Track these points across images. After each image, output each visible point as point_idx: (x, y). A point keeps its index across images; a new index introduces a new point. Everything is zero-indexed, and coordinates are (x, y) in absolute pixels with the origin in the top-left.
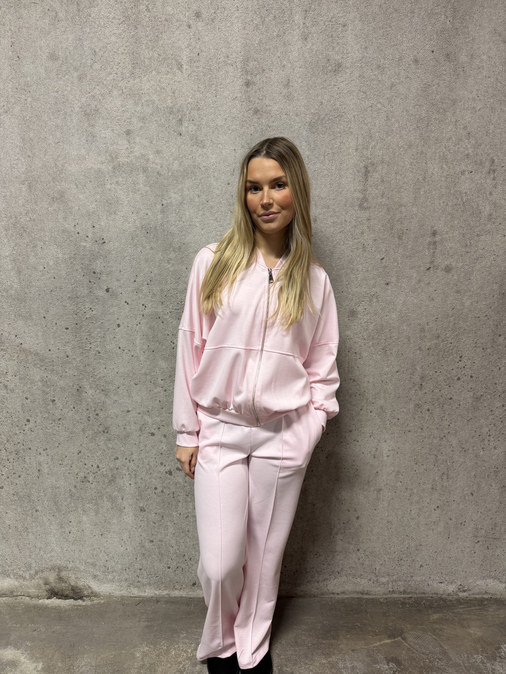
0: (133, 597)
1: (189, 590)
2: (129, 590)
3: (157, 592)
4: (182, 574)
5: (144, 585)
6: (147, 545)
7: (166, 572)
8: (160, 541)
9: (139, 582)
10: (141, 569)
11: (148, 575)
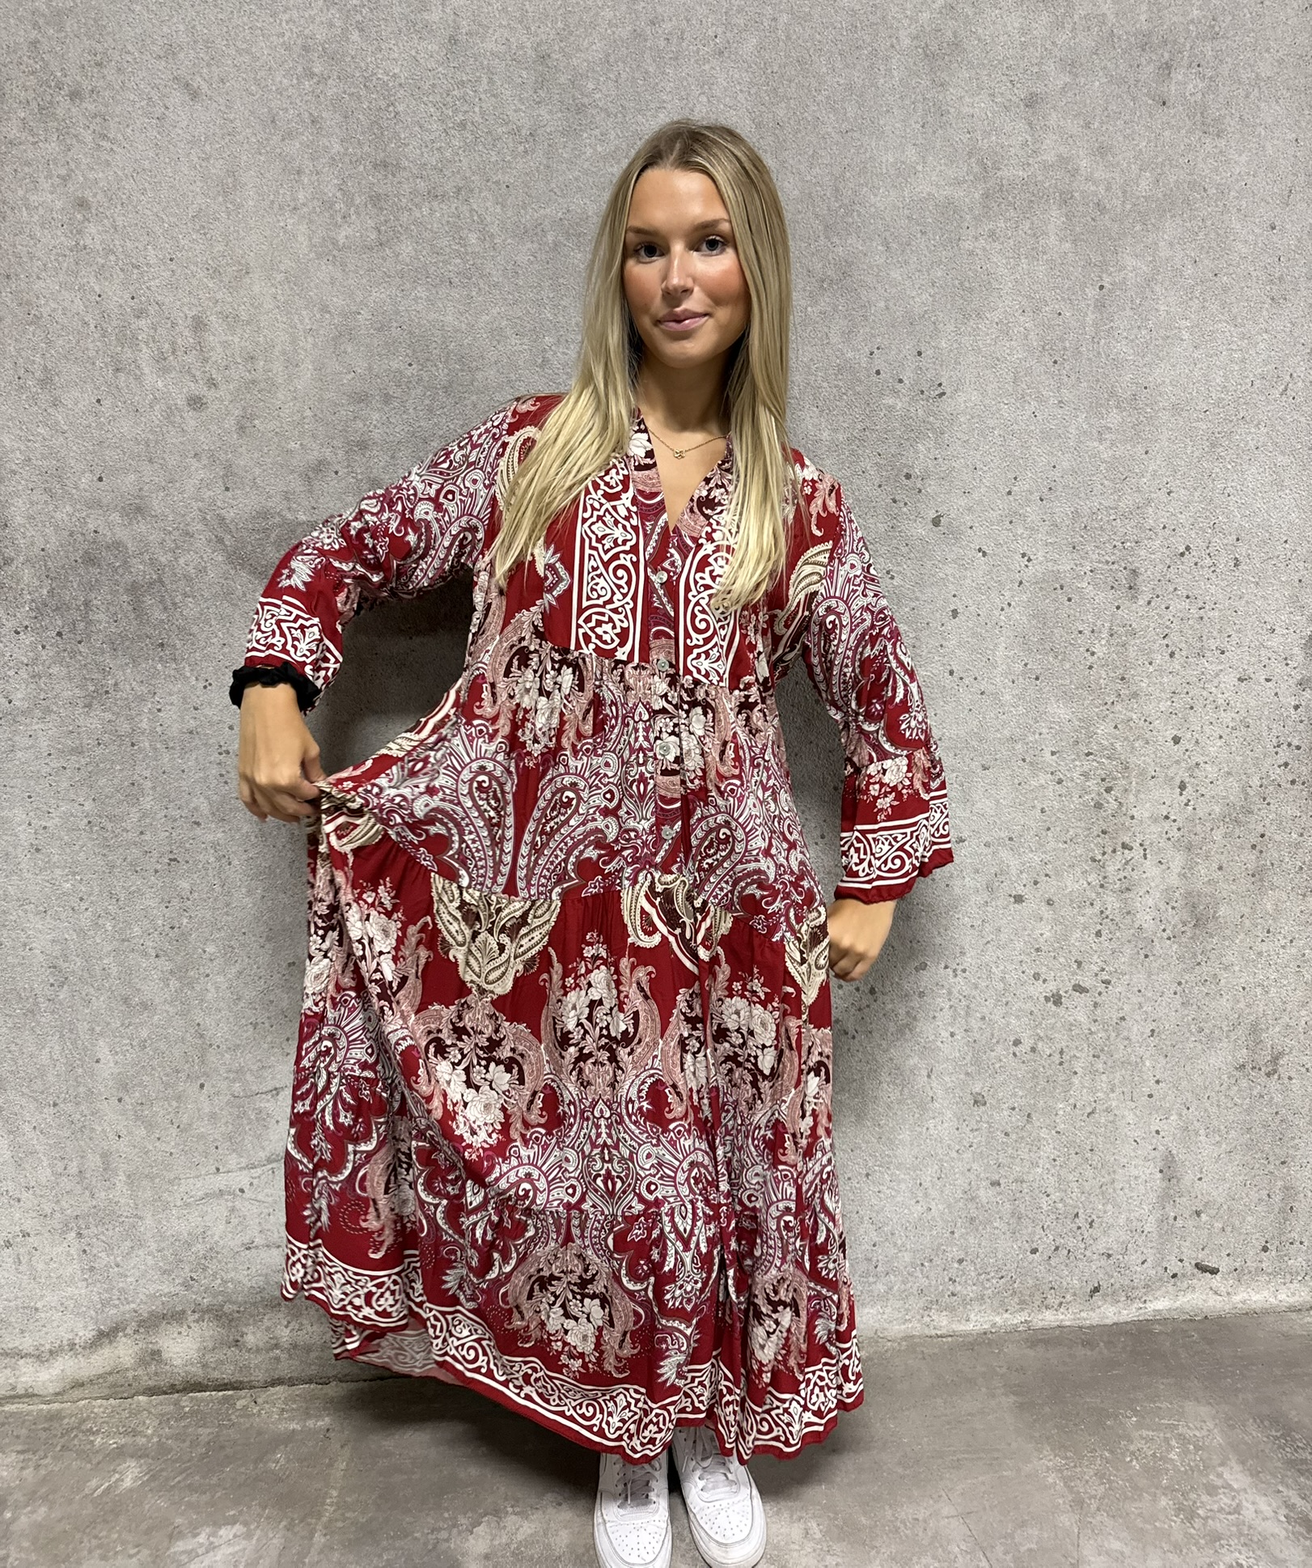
0: (938, 1336)
1: (1081, 1308)
2: (927, 1319)
3: (998, 1319)
4: (1067, 1265)
5: (965, 1303)
6: (985, 1194)
7: (1025, 1264)
8: (1016, 1181)
9: (953, 1294)
10: (960, 1261)
11: (980, 1275)
